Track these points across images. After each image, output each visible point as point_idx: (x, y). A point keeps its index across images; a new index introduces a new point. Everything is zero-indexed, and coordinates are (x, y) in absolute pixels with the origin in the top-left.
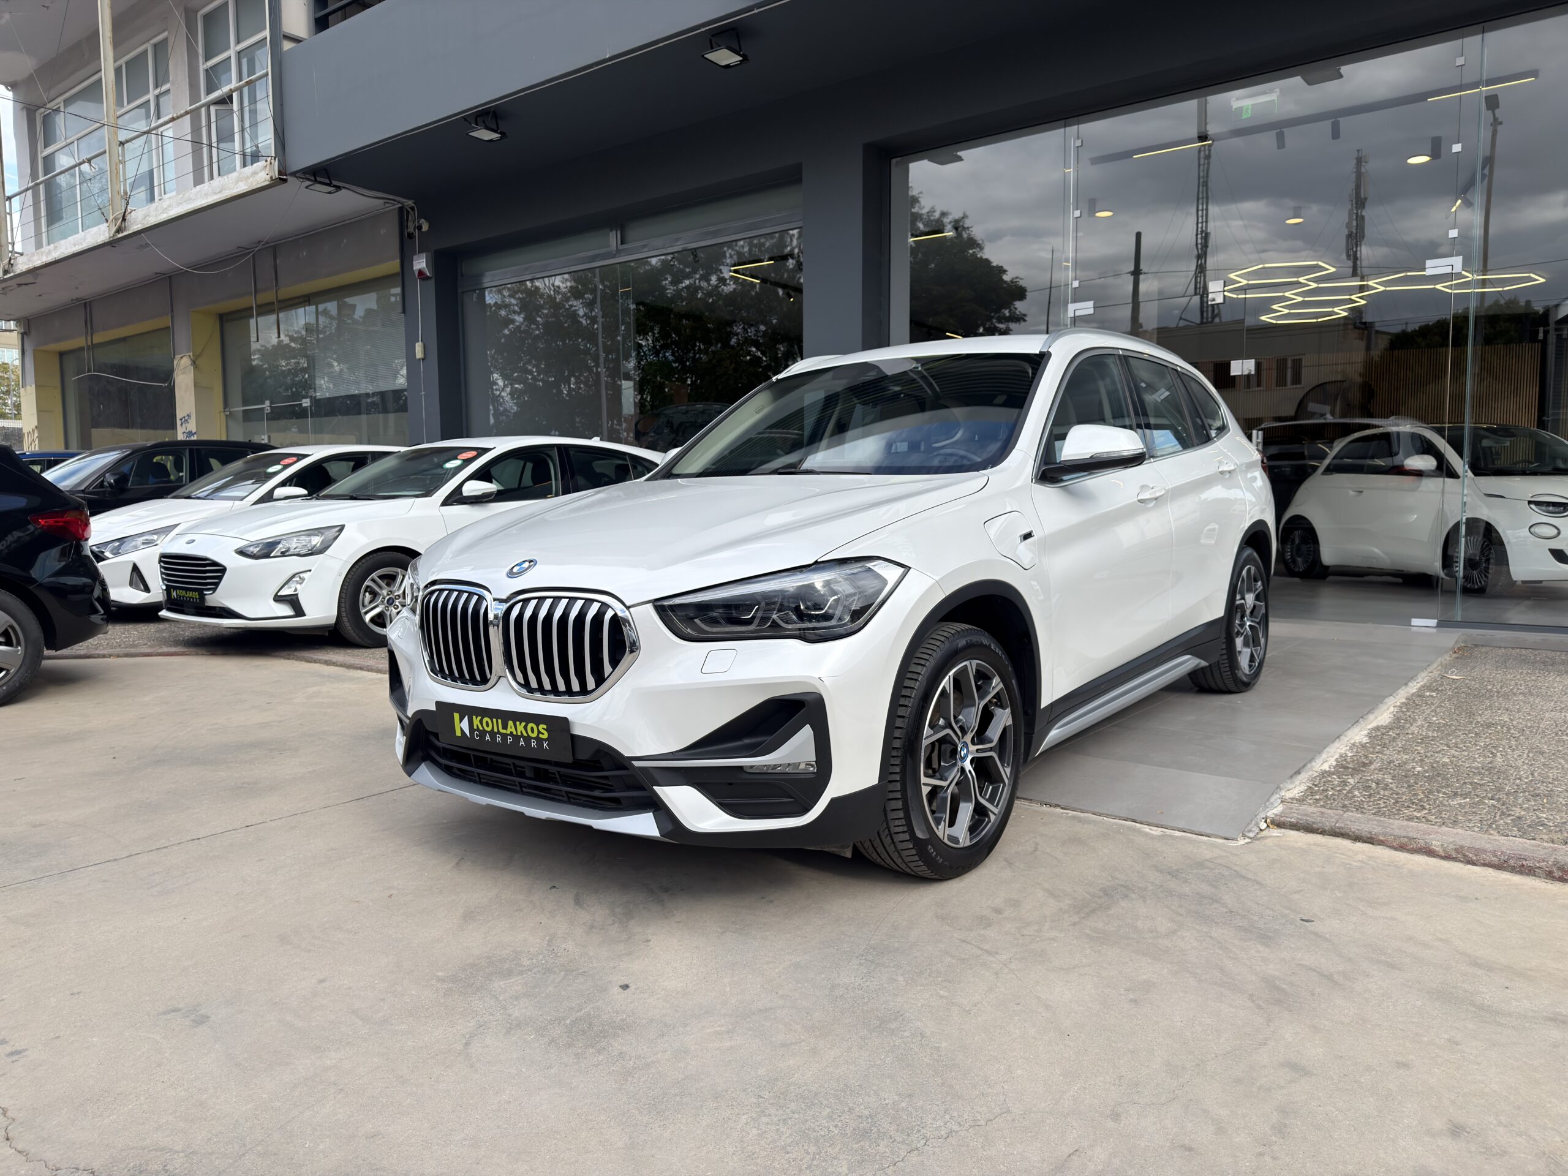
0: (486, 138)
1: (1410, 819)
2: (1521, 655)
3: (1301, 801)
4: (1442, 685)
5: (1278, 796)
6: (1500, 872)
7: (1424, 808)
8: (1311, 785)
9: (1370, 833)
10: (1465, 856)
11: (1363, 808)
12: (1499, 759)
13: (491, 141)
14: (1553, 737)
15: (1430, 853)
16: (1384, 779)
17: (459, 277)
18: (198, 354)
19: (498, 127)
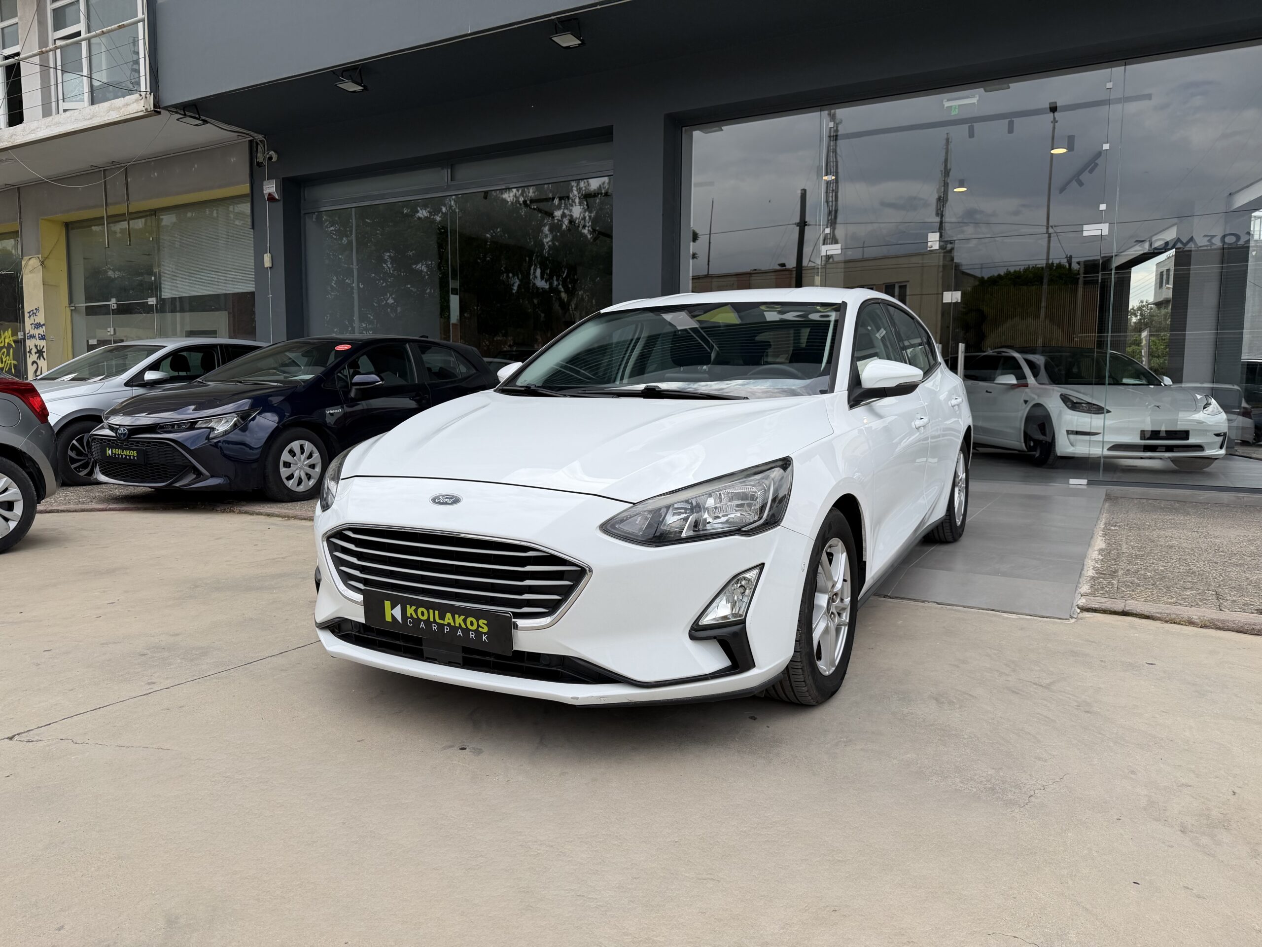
0: (350, 90)
2: (1150, 504)
3: (1092, 594)
5: (1077, 592)
7: (1172, 597)
8: (1091, 585)
11: (1134, 598)
13: (354, 92)
16: (1133, 580)
17: (302, 201)
18: (46, 256)
19: (362, 81)
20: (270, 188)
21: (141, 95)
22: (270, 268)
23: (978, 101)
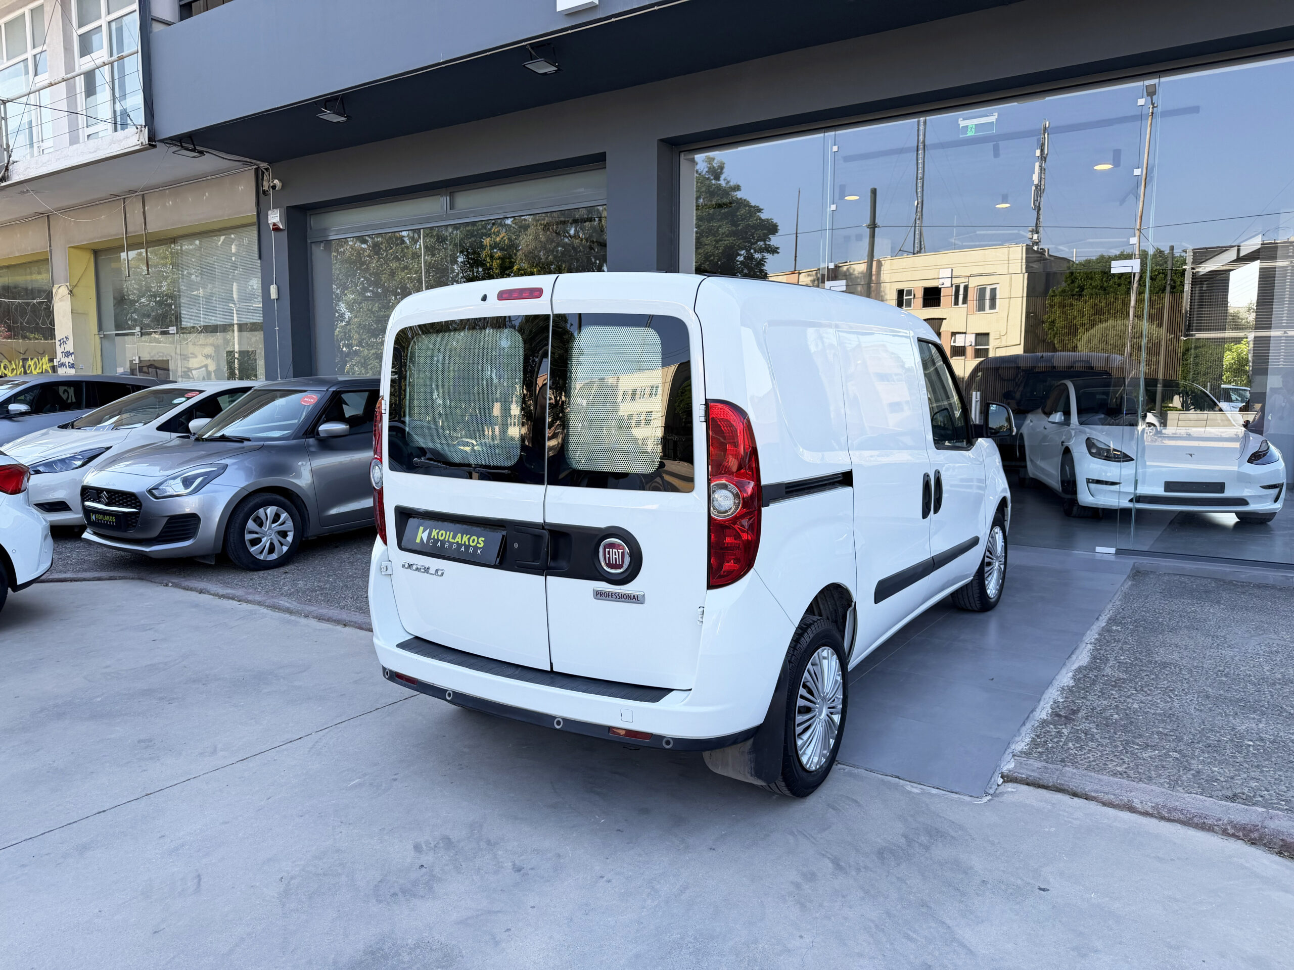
1: (1115, 775)
2: (1182, 583)
3: (1027, 754)
4: (1125, 618)
5: (1009, 751)
6: (1187, 828)
7: (1124, 762)
8: (1034, 736)
9: (1084, 789)
10: (1159, 813)
11: (1077, 762)
12: (1176, 704)
13: (337, 122)
14: (1215, 679)
15: (1132, 809)
16: (1091, 728)
17: (309, 230)
18: (74, 284)
19: (344, 111)
20: (274, 217)
21: (137, 128)
22: (277, 299)
23: (996, 119)
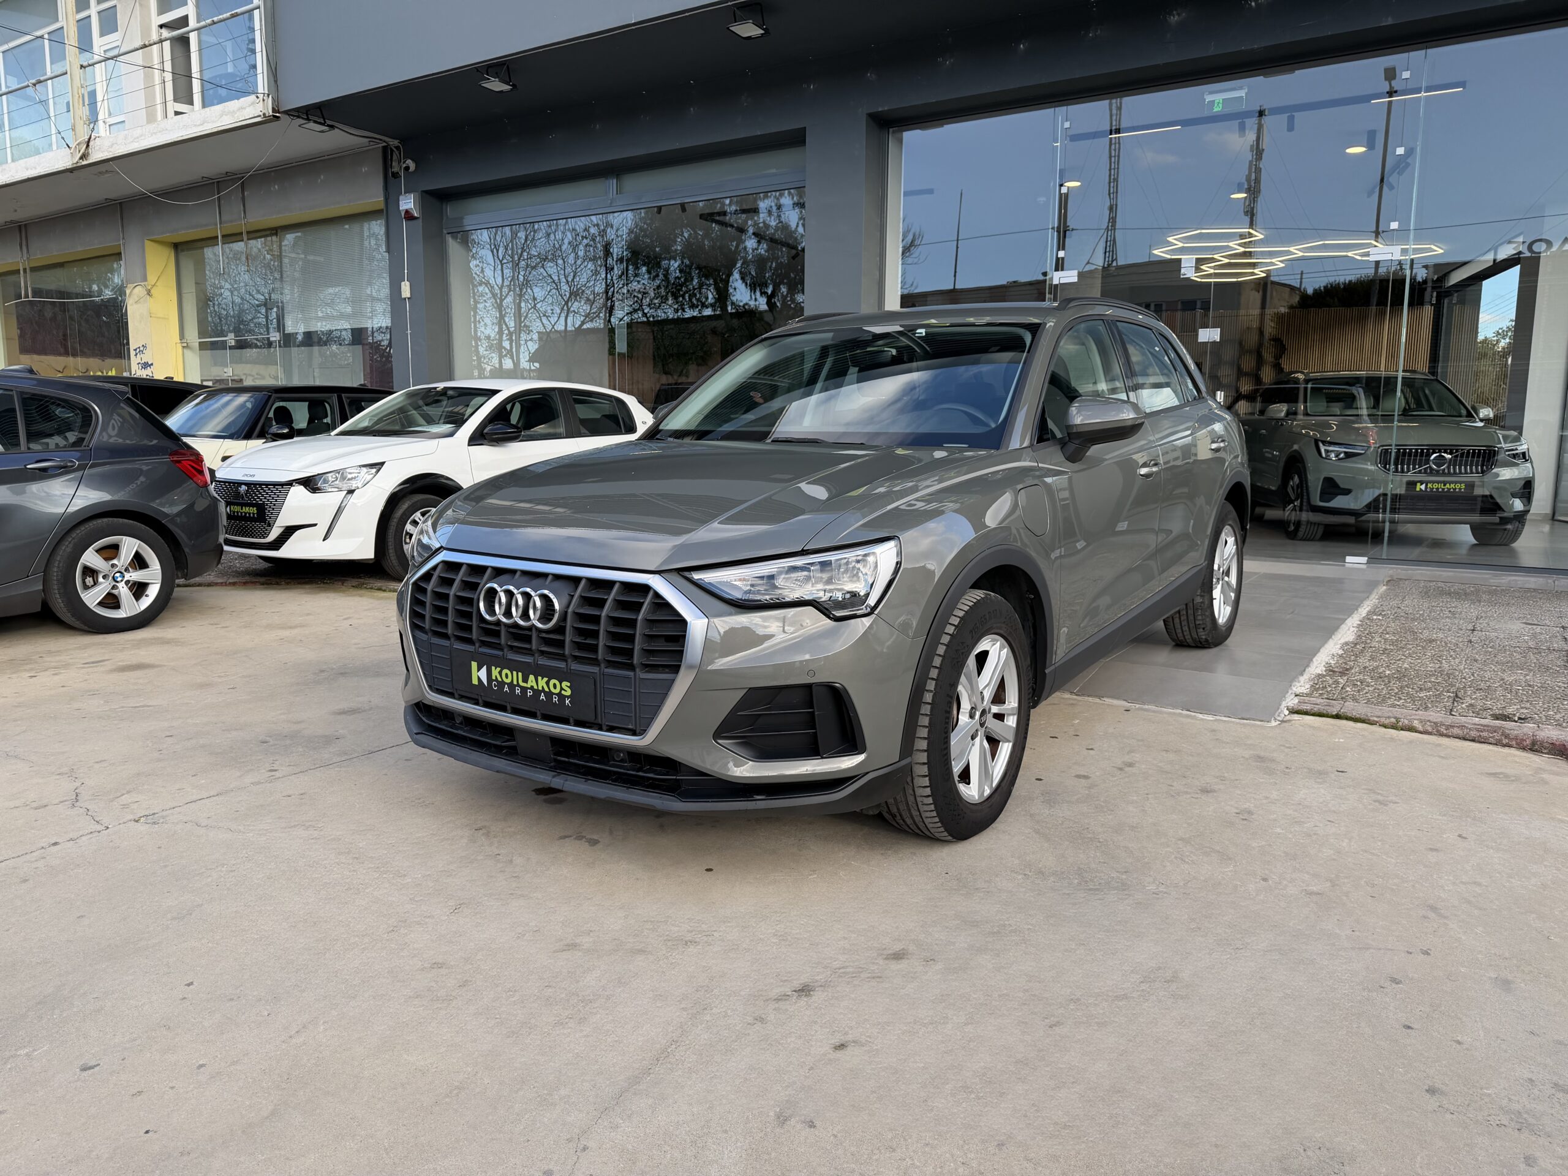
0: (497, 90)
3: (1307, 695)
5: (1290, 692)
6: (1463, 741)
7: (1401, 699)
8: (1313, 684)
9: (1365, 716)
11: (1357, 699)
13: (501, 92)
15: (1412, 729)
16: (1365, 679)
17: (445, 218)
18: (153, 284)
19: (511, 79)
20: (408, 203)
21: (257, 97)
22: (409, 298)
23: (1246, 94)
